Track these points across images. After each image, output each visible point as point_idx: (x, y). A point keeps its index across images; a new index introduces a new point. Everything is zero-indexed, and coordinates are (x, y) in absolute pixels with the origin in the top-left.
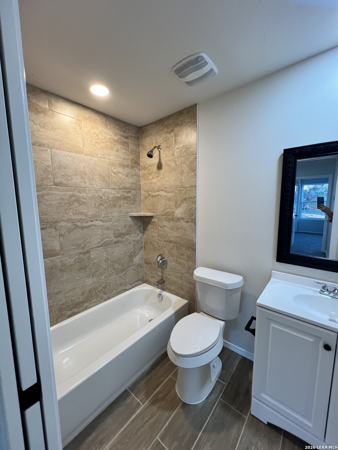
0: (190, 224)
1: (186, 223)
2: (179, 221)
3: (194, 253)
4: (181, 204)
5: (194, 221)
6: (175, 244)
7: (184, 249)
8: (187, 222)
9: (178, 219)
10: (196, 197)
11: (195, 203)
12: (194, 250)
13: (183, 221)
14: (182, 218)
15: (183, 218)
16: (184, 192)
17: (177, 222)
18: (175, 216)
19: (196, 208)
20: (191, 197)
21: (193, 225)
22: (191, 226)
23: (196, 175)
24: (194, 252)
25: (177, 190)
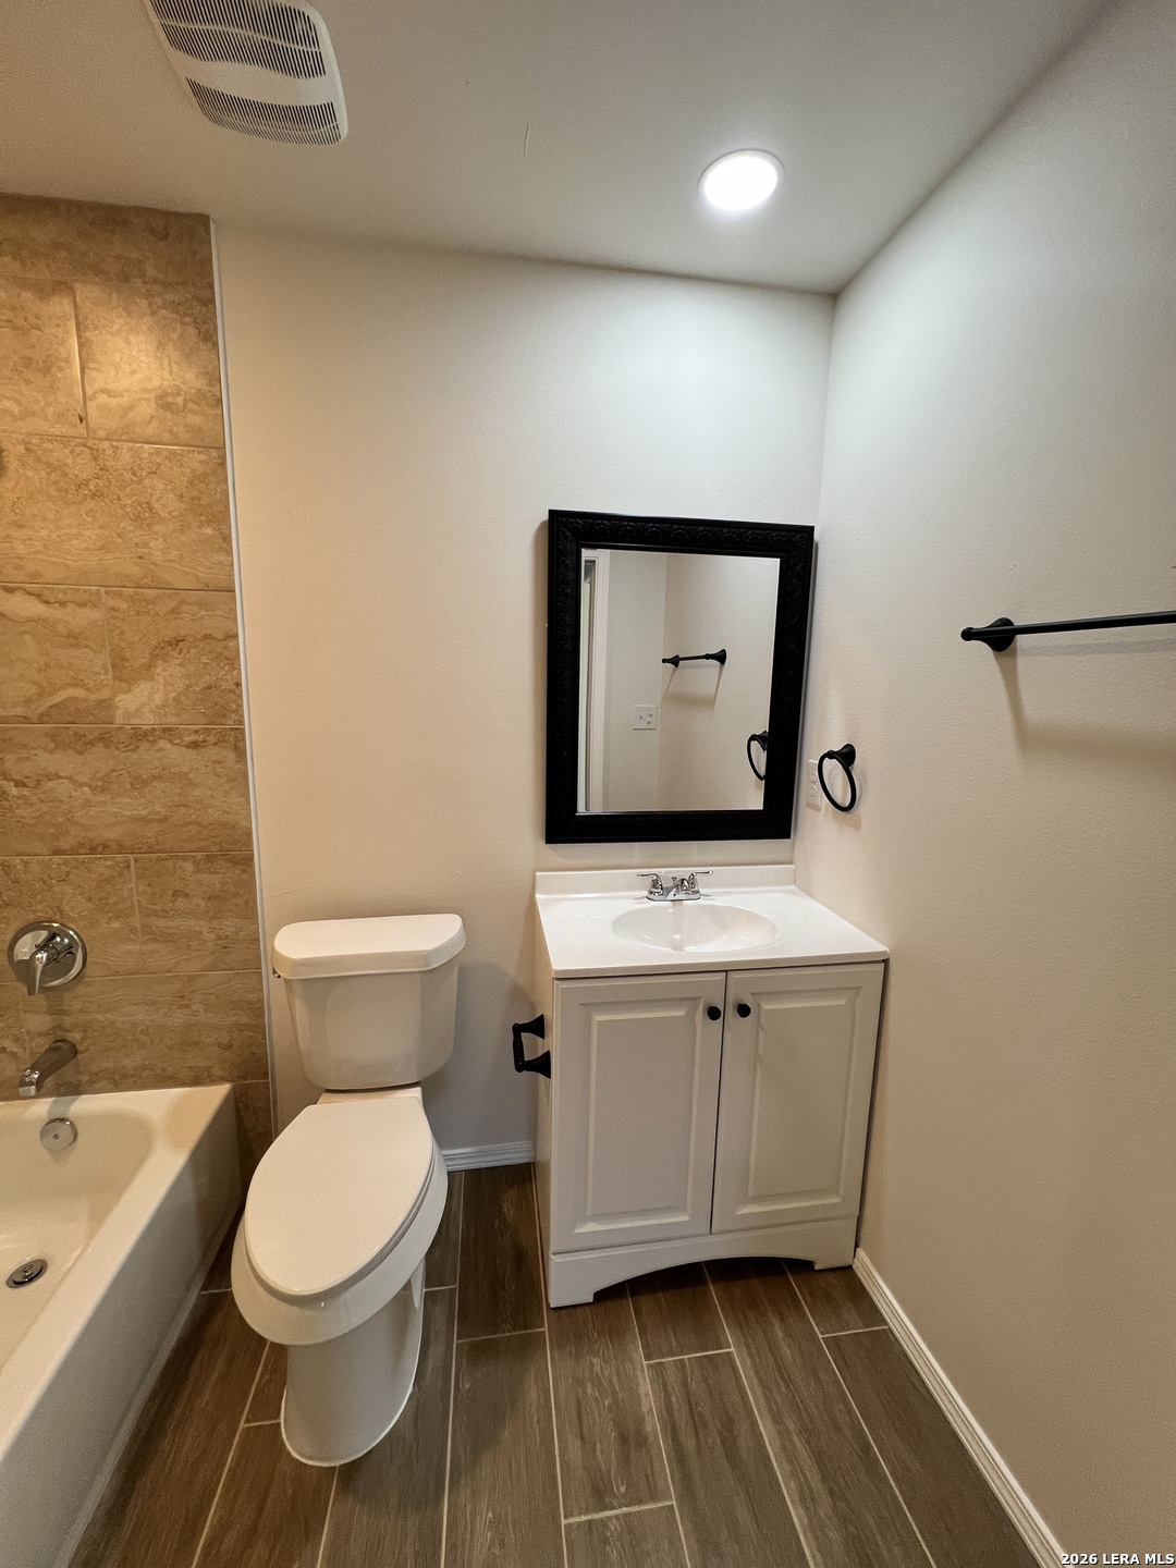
0: (213, 753)
1: (192, 753)
2: (144, 746)
3: (244, 876)
4: (150, 667)
5: (235, 741)
6: (131, 857)
7: (189, 867)
8: (194, 745)
9: (140, 736)
10: (236, 636)
11: (233, 661)
12: (246, 862)
13: (170, 741)
14: (164, 730)
15: (171, 730)
16: (163, 609)
17: (133, 750)
18: (119, 719)
19: (238, 684)
20: (206, 637)
21: (231, 755)
22: (219, 762)
23: (227, 539)
24: (245, 871)
25: (120, 595)
